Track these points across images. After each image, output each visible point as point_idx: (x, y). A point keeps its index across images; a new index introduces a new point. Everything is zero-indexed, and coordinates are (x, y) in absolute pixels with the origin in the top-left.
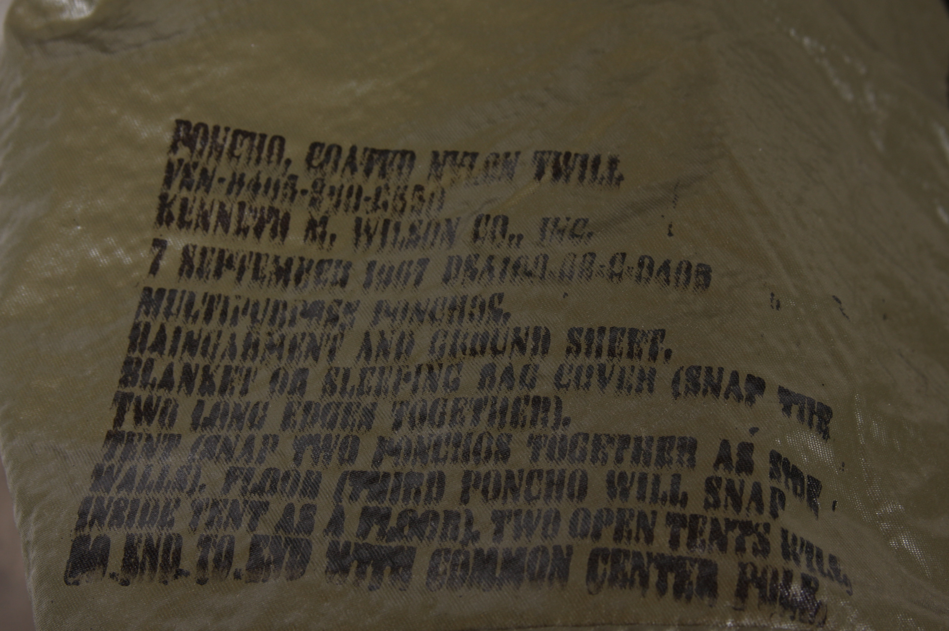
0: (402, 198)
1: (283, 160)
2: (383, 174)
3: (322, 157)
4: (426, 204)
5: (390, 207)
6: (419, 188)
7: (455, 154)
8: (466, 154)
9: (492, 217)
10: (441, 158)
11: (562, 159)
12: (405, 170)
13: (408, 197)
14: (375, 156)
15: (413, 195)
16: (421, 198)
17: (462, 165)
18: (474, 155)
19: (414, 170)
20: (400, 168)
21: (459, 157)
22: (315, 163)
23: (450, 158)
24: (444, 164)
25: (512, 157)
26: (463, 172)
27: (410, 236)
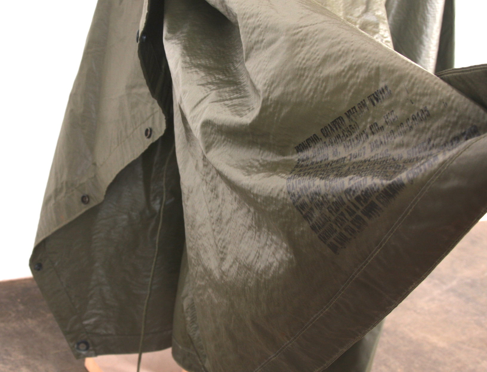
0: (349, 131)
1: (320, 139)
2: (340, 128)
3: (326, 132)
4: (355, 129)
5: (348, 135)
6: (350, 126)
7: (350, 110)
8: (352, 109)
9: (373, 125)
10: (348, 114)
11: (375, 95)
12: (343, 123)
13: (350, 130)
14: (334, 123)
15: (350, 128)
16: (353, 128)
17: (354, 113)
18: (354, 108)
19: (345, 121)
20: (342, 123)
21: (351, 111)
22: (326, 135)
23: (350, 113)
24: (350, 115)
25: (363, 102)
26: (356, 114)
27: (357, 141)
